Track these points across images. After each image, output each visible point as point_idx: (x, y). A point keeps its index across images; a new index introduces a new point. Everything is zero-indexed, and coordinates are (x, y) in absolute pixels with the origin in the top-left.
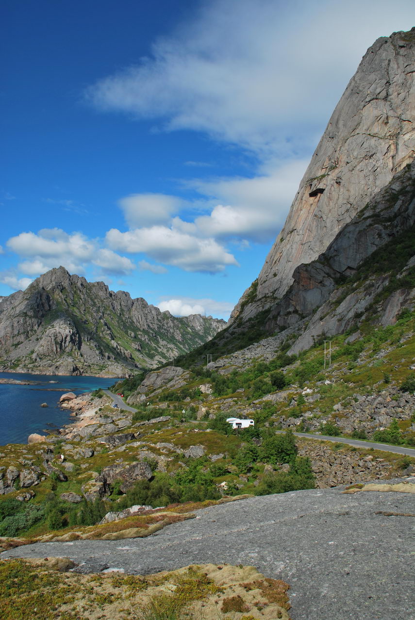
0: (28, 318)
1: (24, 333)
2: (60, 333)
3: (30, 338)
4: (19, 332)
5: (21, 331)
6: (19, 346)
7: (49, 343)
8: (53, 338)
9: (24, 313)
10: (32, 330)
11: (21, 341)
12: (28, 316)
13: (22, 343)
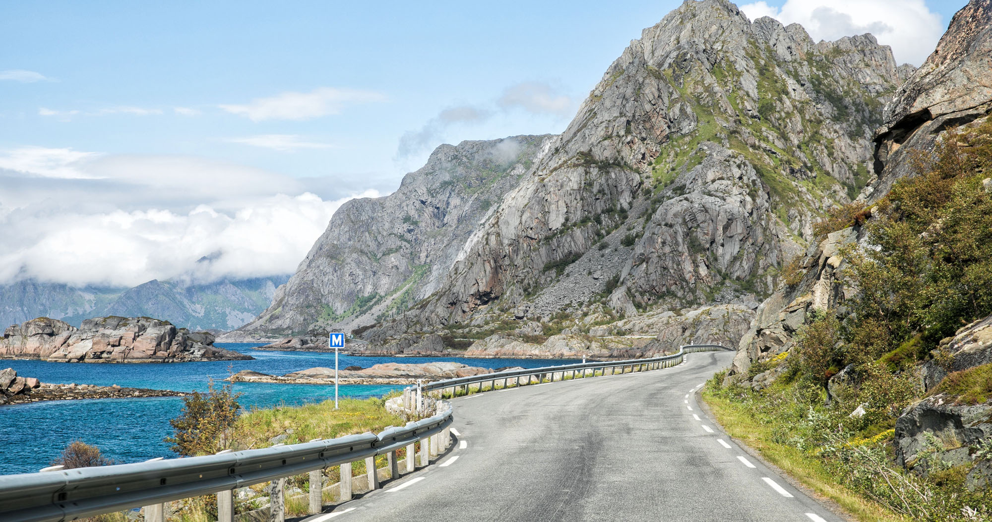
0: (594, 171)
1: (584, 221)
2: (705, 210)
3: (606, 239)
4: (567, 220)
5: (577, 216)
6: (568, 269)
7: (667, 249)
8: (680, 230)
9: (582, 153)
10: (609, 211)
11: (574, 249)
12: (595, 162)
13: (578, 256)
